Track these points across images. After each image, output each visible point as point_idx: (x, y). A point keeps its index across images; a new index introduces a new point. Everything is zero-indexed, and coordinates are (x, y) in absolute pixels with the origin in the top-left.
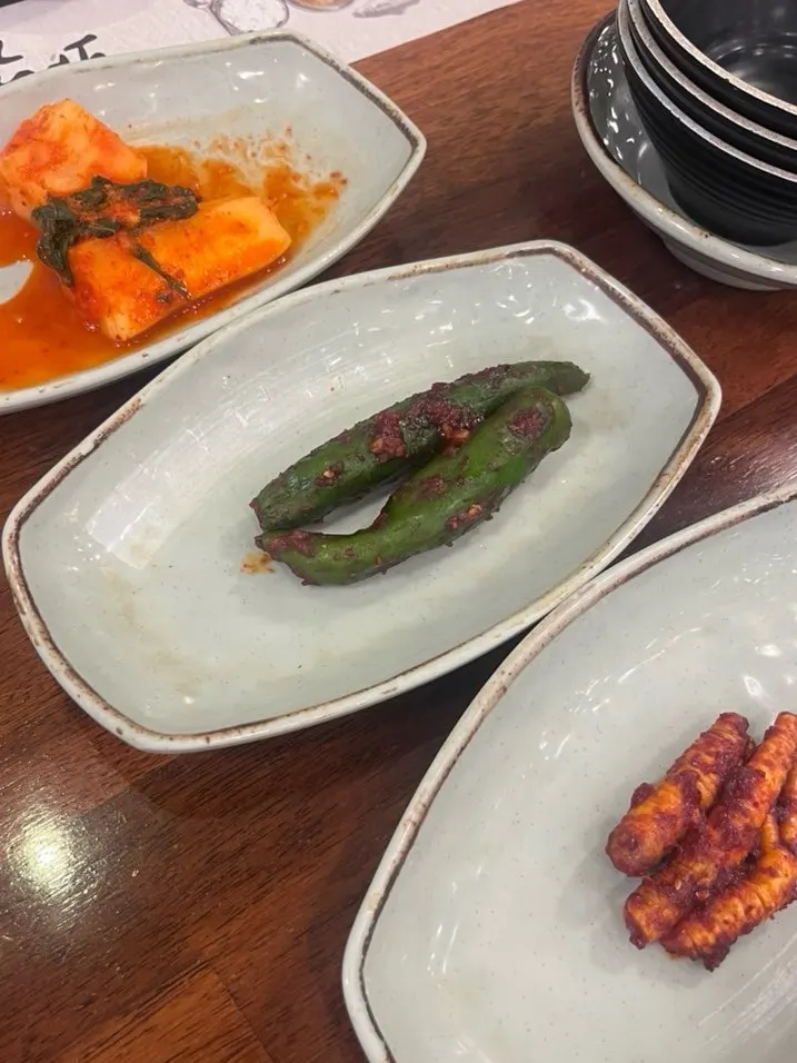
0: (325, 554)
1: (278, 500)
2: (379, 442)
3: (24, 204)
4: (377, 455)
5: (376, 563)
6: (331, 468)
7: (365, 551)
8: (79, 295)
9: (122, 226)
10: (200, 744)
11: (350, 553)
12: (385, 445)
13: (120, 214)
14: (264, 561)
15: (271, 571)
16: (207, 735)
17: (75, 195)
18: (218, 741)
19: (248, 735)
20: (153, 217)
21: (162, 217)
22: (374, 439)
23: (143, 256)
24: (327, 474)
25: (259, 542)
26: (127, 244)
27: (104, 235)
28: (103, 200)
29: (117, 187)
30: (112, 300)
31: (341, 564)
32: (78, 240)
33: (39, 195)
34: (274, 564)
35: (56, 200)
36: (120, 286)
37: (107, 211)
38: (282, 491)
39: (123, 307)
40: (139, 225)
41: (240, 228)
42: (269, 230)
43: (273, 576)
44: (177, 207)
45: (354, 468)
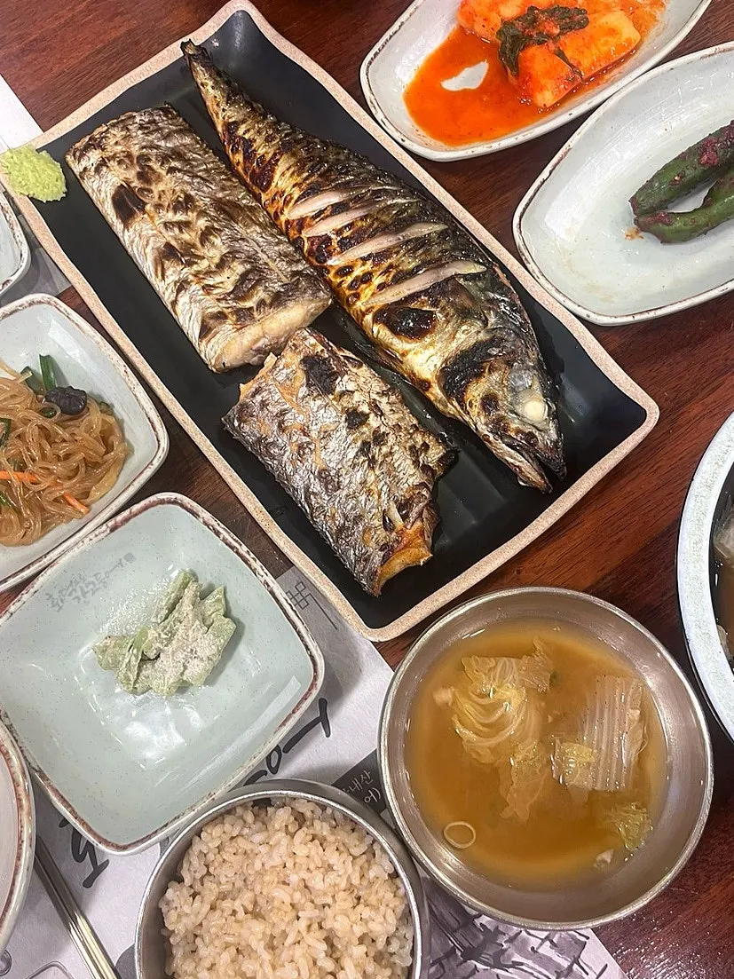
0: (678, 224)
1: (649, 196)
2: (705, 157)
3: (484, 26)
4: (703, 165)
5: (707, 225)
6: (678, 175)
7: (702, 220)
8: (521, 80)
9: (549, 36)
10: (630, 319)
11: (694, 221)
12: (709, 159)
13: (548, 29)
14: (637, 232)
15: (642, 237)
16: (633, 315)
17: (517, 19)
18: (638, 318)
19: (652, 315)
20: (566, 29)
21: (571, 29)
22: (702, 156)
23: (561, 54)
24: (676, 178)
25: (636, 222)
26: (552, 47)
27: (540, 43)
28: (535, 20)
29: (543, 12)
30: (543, 82)
31: (689, 227)
32: (526, 46)
33: (496, 21)
34: (642, 234)
35: (507, 23)
36: (548, 74)
37: (541, 28)
38: (650, 191)
39: (549, 86)
40: (558, 35)
41: (612, 32)
42: (628, 32)
43: (643, 240)
44: (579, 22)
45: (690, 173)
